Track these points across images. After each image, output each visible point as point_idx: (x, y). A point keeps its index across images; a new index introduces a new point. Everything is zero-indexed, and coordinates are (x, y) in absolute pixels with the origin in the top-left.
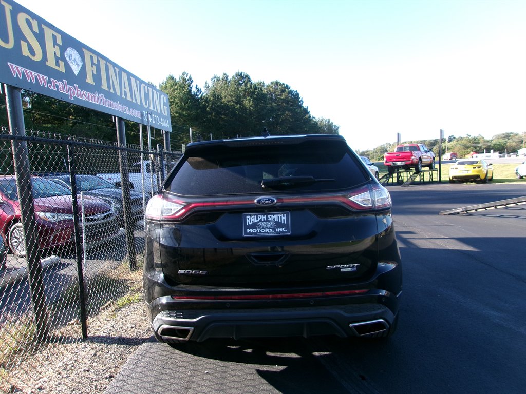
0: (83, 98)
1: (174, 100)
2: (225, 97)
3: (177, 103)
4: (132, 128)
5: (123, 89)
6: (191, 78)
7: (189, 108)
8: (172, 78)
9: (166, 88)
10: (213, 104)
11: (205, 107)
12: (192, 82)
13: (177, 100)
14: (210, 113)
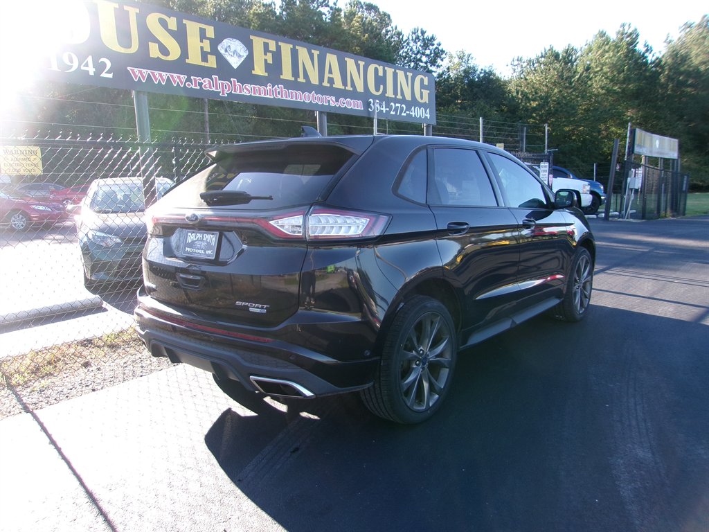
0: (245, 93)
1: (602, 69)
2: (697, 55)
3: (606, 73)
4: (532, 113)
5: (327, 75)
6: (636, 30)
7: (627, 80)
8: (602, 34)
9: (590, 50)
10: (670, 69)
11: (655, 75)
12: (637, 36)
13: (606, 69)
14: (664, 86)
